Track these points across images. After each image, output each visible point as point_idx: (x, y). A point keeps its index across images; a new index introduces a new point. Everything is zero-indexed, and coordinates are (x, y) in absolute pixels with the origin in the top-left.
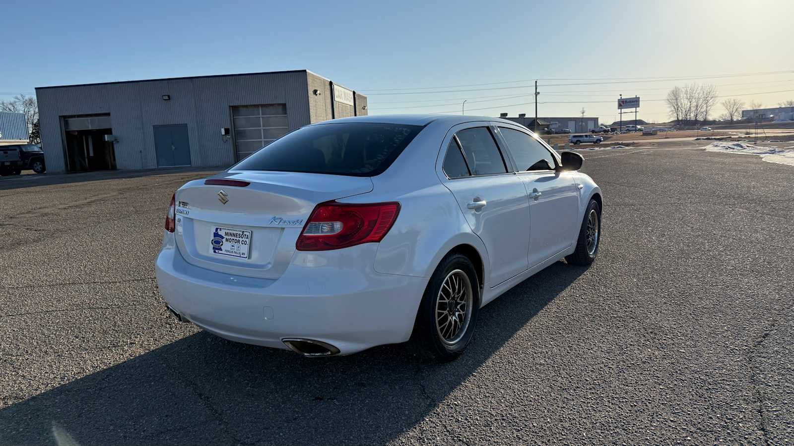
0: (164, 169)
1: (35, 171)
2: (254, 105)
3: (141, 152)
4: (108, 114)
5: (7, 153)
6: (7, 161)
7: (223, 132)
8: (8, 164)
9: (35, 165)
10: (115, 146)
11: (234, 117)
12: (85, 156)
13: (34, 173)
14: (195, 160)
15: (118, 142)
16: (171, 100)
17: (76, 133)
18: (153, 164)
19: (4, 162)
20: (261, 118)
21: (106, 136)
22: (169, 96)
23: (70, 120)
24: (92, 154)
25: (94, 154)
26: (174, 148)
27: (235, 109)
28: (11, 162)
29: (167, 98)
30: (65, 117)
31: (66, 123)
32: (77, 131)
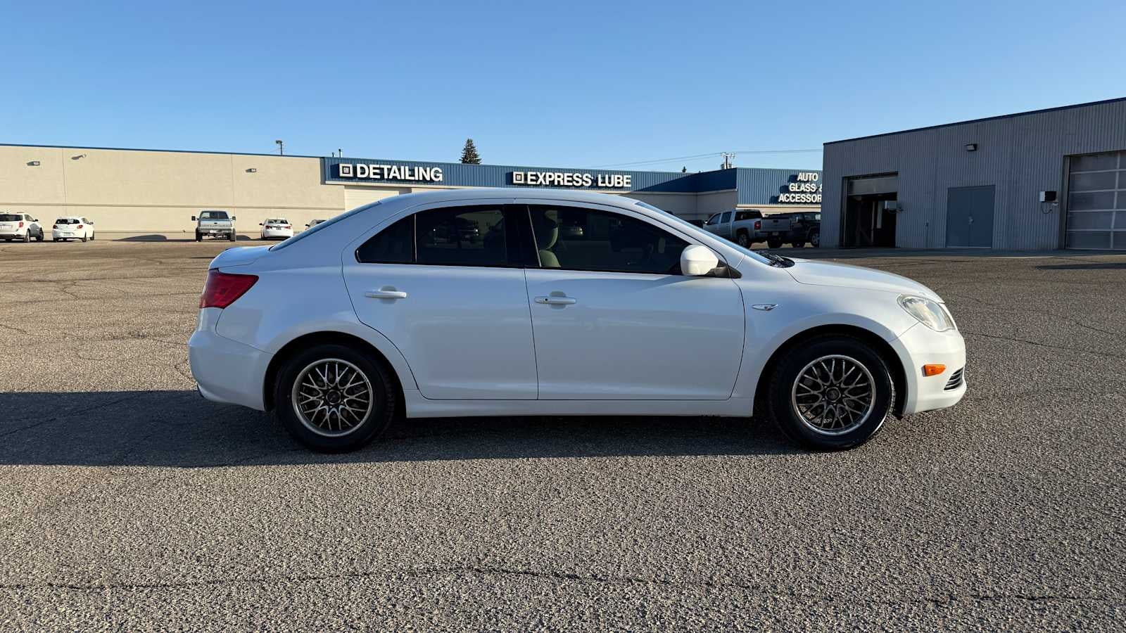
0: (952, 250)
1: (813, 244)
2: (1107, 152)
3: (927, 224)
4: (896, 174)
5: (777, 221)
6: (776, 231)
7: (1042, 197)
8: (777, 234)
9: (814, 237)
10: (897, 215)
11: (1071, 173)
12: (871, 227)
13: (811, 246)
14: (998, 240)
15: (902, 210)
16: (977, 152)
17: (860, 199)
18: (940, 241)
19: (772, 232)
20: (1117, 174)
21: (886, 202)
22: (975, 146)
23: (856, 182)
24: (879, 226)
25: (882, 226)
26: (972, 220)
27: (1074, 161)
28: (780, 232)
29: (971, 148)
30: (849, 178)
31: (851, 186)
32: (862, 196)
